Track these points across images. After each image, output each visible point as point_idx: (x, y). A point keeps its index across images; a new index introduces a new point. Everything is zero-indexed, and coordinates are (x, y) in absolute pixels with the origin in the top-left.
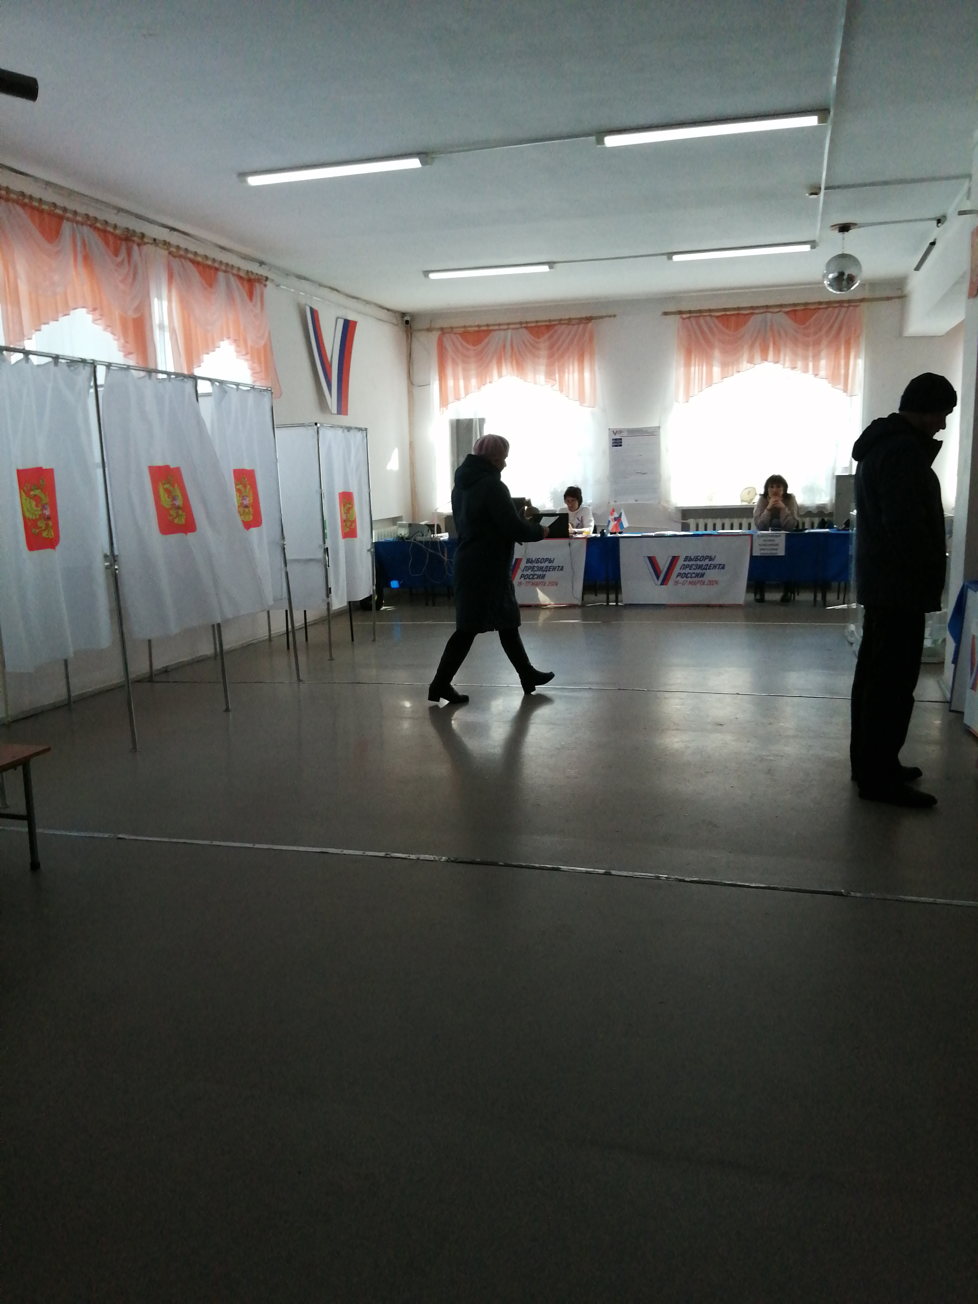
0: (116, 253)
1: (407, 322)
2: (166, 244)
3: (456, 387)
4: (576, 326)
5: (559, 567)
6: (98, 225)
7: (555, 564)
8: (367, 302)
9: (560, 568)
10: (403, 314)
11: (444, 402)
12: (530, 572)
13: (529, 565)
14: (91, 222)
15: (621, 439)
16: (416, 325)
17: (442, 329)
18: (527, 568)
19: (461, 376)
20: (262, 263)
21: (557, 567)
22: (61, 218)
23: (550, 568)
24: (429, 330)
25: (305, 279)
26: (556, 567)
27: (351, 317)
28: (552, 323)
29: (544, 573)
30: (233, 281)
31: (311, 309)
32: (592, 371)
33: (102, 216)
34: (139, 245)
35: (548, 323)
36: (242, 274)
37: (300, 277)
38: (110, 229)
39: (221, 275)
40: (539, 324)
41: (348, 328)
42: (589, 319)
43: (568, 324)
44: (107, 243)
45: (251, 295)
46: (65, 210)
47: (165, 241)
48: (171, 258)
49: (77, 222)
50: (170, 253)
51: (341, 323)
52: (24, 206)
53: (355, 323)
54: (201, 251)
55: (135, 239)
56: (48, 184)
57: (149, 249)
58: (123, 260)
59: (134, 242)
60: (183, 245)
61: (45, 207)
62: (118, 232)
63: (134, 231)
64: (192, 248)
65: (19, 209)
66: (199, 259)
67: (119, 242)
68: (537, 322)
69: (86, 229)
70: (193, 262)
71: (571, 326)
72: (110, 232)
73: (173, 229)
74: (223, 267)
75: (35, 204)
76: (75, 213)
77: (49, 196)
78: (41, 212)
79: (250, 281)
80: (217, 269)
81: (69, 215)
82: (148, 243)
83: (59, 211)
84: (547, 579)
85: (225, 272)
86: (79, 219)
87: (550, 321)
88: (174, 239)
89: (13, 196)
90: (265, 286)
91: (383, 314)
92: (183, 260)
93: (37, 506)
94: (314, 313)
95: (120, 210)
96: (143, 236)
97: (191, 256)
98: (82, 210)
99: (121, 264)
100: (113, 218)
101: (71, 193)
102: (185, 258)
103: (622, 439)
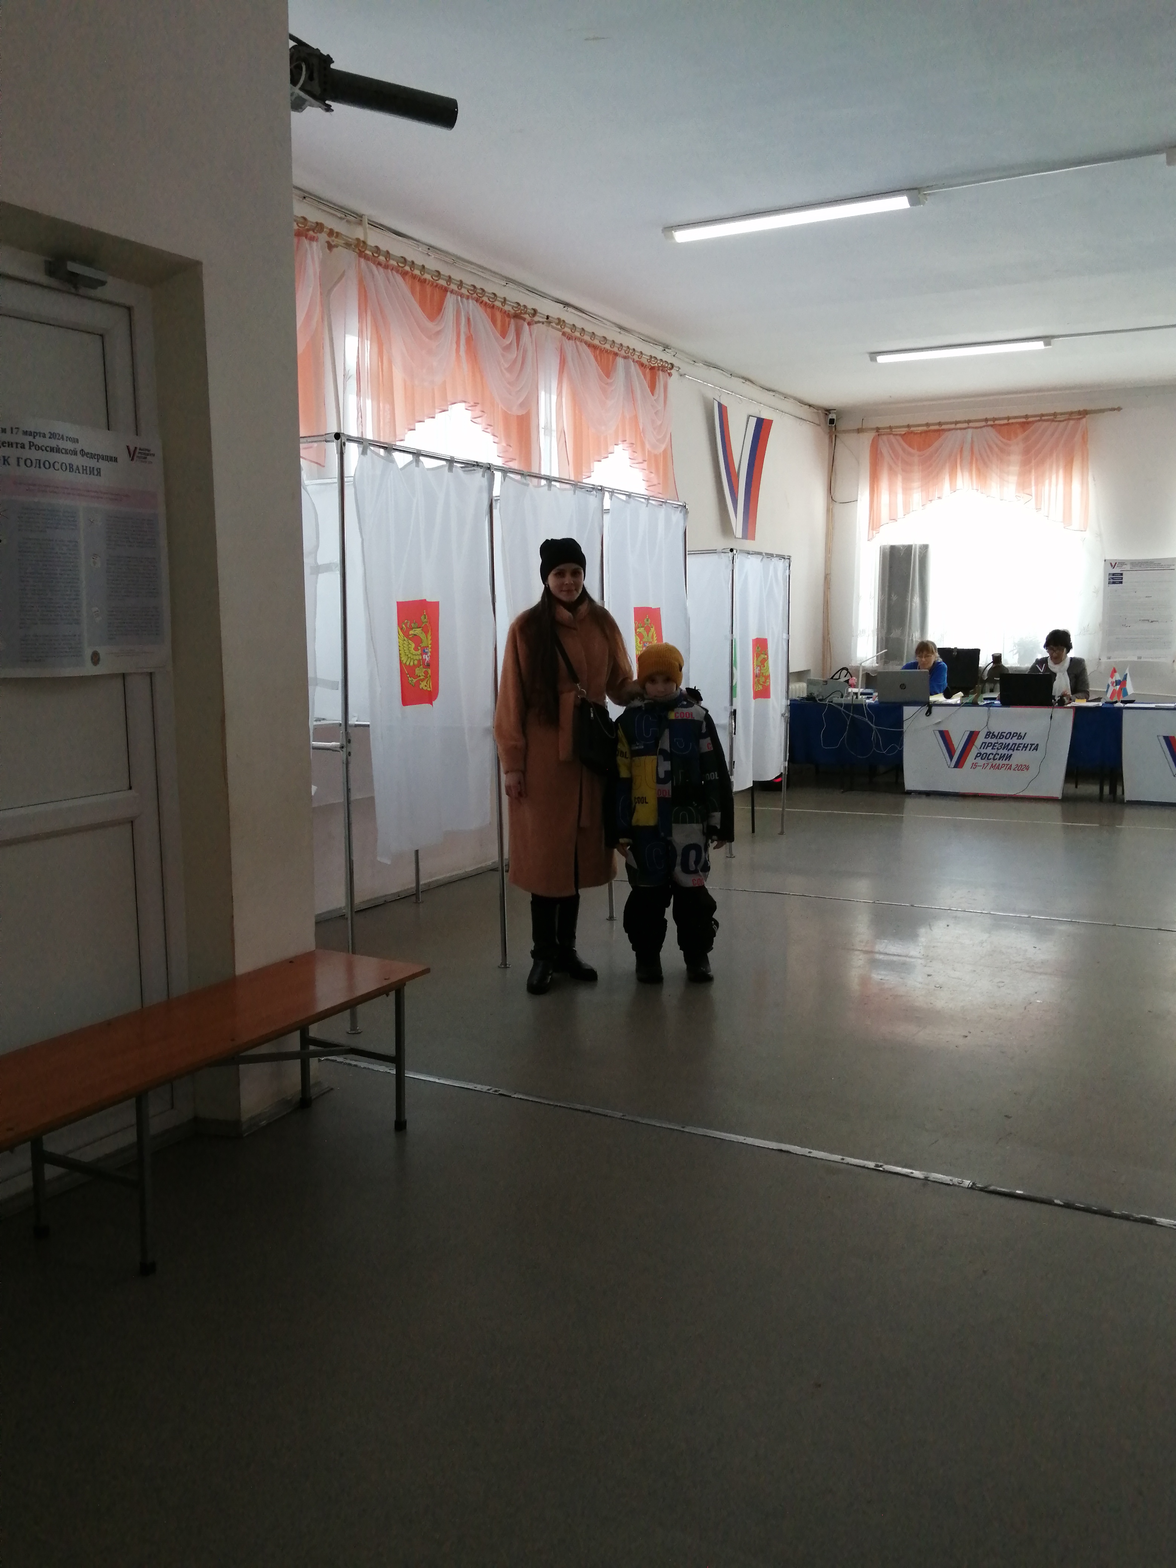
0: (504, 334)
1: (832, 421)
2: (560, 322)
3: (892, 506)
4: (1063, 424)
5: (1032, 745)
6: (485, 299)
7: (1026, 741)
8: (786, 396)
9: (1033, 747)
10: (828, 411)
11: (874, 524)
12: (989, 750)
13: (989, 740)
14: (477, 295)
15: (1122, 574)
16: (842, 425)
17: (878, 429)
18: (985, 745)
19: (900, 491)
20: (666, 347)
21: (1029, 746)
22: (445, 290)
23: (1018, 746)
24: (859, 431)
25: (716, 367)
26: (1028, 744)
27: (766, 415)
28: (1030, 419)
29: (1011, 752)
30: (634, 369)
31: (720, 405)
32: (1084, 482)
33: (490, 288)
34: (529, 324)
35: (1024, 420)
36: (644, 360)
37: (709, 365)
38: (498, 304)
39: (620, 361)
40: (1011, 421)
41: (762, 428)
42: (1084, 413)
43: (1053, 421)
44: (494, 321)
45: (653, 387)
46: (449, 279)
47: (559, 319)
48: (564, 338)
49: (462, 295)
50: (564, 334)
51: (753, 422)
52: (404, 274)
53: (770, 422)
54: (600, 332)
55: (527, 316)
56: (430, 247)
57: (540, 329)
58: (511, 343)
59: (524, 319)
60: (580, 324)
61: (427, 277)
62: (507, 308)
63: (525, 306)
64: (589, 328)
65: (399, 278)
66: (596, 342)
67: (507, 319)
68: (1008, 418)
69: (472, 303)
70: (589, 345)
71: (1057, 423)
72: (498, 308)
73: (566, 305)
74: (623, 353)
75: (417, 272)
76: (461, 284)
77: (432, 264)
78: (423, 282)
79: (652, 368)
80: (616, 354)
81: (453, 287)
82: (539, 322)
83: (442, 282)
84: (1014, 761)
85: (625, 358)
86: (464, 291)
87: (1026, 417)
88: (570, 317)
89: (393, 263)
90: (670, 375)
91: (804, 412)
92: (578, 343)
93: (416, 649)
94: (722, 409)
95: (509, 280)
96: (535, 312)
97: (587, 338)
98: (469, 280)
99: (507, 348)
100: (502, 293)
101: (455, 260)
102: (581, 341)
103: (1124, 574)
